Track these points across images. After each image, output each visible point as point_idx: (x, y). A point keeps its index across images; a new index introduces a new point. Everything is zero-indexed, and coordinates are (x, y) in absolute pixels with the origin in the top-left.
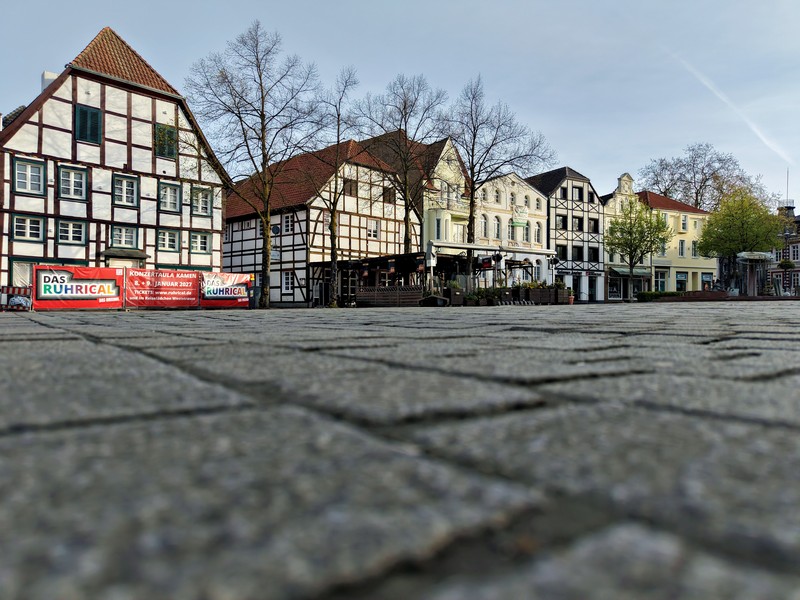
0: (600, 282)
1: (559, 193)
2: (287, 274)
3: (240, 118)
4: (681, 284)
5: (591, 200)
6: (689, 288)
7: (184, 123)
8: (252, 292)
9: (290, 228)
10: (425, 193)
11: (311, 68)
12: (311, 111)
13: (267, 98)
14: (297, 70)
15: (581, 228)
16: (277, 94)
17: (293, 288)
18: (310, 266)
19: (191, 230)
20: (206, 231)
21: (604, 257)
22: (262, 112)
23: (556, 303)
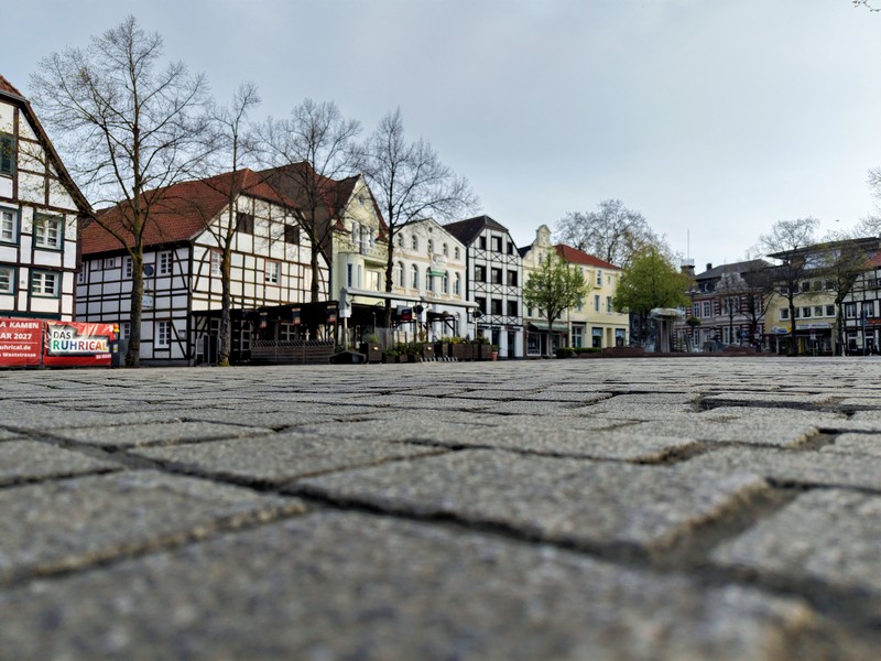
0: (519, 337)
1: (477, 242)
2: (162, 325)
3: (106, 129)
4: (597, 340)
5: (510, 252)
6: (604, 345)
7: (25, 129)
8: (116, 346)
9: (167, 268)
10: (334, 234)
11: (200, 79)
12: (201, 129)
13: (142, 109)
14: (182, 79)
15: (499, 280)
16: (156, 106)
17: (169, 342)
18: (191, 314)
19: (32, 267)
20: (55, 269)
21: (523, 310)
22: (136, 126)
23: (480, 359)
